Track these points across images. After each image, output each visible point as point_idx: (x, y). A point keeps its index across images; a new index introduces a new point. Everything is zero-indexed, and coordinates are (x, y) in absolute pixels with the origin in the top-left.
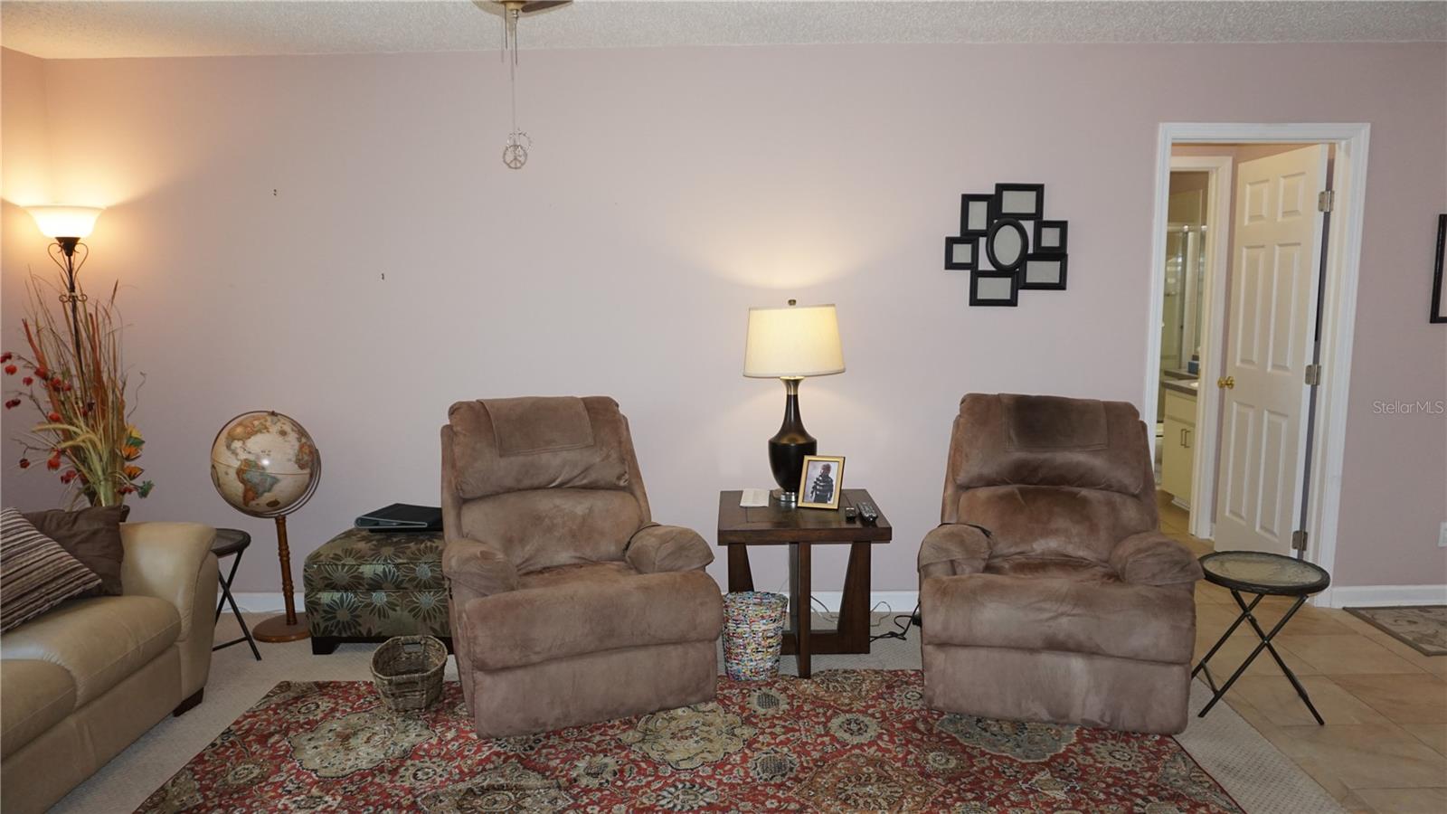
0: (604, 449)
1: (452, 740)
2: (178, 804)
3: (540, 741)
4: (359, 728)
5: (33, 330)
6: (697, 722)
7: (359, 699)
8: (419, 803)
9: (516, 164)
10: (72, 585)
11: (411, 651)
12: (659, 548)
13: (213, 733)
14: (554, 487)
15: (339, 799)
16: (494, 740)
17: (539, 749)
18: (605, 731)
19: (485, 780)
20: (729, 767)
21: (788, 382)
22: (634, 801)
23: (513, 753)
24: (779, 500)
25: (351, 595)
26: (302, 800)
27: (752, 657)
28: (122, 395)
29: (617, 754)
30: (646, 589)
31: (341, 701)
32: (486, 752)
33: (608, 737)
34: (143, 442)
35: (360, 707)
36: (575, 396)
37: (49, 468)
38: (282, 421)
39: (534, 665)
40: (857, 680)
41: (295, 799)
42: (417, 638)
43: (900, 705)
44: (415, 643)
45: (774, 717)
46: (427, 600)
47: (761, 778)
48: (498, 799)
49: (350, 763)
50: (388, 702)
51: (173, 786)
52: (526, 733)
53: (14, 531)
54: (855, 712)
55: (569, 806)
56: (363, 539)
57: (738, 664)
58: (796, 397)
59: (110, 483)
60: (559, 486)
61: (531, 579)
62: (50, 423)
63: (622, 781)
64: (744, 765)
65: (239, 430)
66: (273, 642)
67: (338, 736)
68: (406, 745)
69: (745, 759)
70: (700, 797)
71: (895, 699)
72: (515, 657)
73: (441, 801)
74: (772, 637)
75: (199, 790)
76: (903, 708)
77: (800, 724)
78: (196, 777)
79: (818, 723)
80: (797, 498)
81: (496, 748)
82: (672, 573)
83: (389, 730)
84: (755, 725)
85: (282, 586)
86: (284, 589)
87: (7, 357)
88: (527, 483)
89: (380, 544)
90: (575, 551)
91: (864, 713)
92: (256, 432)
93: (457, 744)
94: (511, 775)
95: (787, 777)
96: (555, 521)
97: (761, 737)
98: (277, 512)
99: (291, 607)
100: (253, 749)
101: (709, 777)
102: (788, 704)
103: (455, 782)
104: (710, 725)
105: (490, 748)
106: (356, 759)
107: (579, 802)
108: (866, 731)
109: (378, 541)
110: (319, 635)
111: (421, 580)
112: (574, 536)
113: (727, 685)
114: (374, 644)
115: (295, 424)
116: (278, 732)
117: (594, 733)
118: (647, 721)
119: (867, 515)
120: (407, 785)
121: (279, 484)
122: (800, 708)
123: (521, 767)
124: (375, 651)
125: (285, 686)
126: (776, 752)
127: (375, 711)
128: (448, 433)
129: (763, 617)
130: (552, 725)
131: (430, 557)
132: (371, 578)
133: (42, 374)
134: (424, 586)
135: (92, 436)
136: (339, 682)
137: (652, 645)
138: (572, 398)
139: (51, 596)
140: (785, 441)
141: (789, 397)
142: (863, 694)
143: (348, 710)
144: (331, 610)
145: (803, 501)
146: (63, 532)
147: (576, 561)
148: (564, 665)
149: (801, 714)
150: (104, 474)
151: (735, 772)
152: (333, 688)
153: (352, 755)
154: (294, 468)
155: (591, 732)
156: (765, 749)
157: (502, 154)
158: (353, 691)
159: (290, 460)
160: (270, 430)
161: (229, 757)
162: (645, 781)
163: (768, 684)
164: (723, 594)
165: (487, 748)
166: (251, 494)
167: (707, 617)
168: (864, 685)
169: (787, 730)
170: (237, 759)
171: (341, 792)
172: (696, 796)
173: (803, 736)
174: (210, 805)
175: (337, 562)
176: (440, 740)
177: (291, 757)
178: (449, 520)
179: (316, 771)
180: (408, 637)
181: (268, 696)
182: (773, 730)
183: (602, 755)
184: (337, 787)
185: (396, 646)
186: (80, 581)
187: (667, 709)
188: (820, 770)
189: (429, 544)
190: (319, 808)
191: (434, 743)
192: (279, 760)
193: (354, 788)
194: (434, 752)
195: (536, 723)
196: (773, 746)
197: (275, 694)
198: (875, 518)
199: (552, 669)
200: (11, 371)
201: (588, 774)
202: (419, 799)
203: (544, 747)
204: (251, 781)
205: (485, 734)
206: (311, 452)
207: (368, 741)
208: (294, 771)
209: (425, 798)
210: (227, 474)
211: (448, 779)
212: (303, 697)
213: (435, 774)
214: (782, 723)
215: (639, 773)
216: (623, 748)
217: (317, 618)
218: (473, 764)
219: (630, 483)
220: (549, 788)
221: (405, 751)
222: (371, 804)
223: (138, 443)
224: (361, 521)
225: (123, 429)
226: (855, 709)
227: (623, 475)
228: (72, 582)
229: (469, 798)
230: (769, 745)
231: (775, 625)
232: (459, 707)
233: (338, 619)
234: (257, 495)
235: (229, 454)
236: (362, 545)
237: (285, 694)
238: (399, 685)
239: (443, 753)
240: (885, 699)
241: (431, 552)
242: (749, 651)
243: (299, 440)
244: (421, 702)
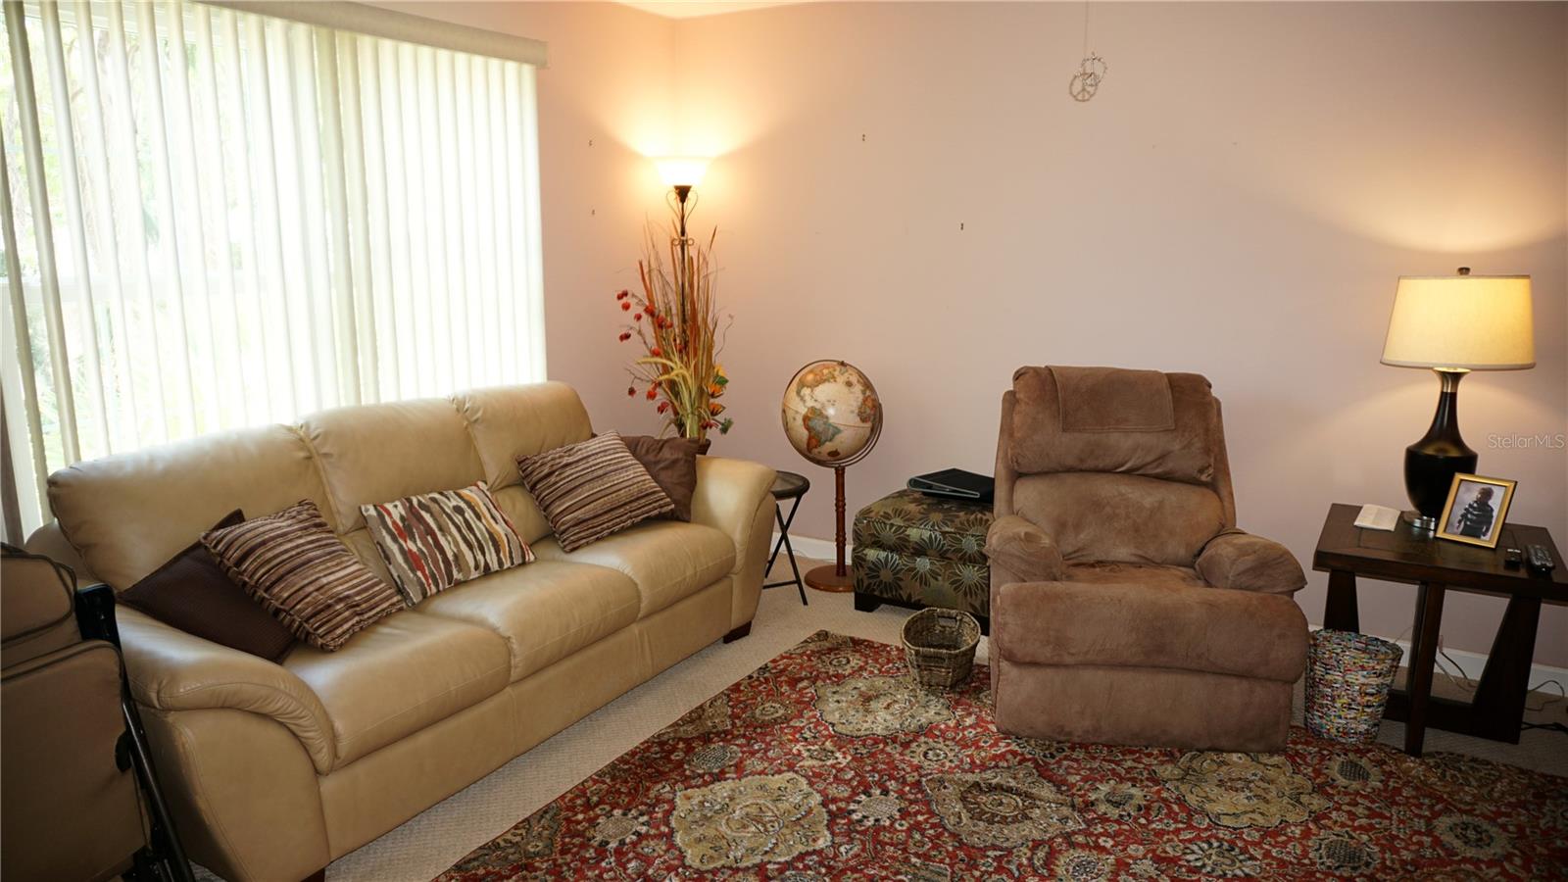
0: (1186, 434)
1: (971, 726)
2: (710, 724)
3: (1064, 750)
4: (882, 692)
5: (646, 270)
6: (1254, 775)
7: (888, 663)
8: (924, 783)
9: (1084, 96)
10: (651, 506)
11: (945, 624)
12: (1235, 560)
13: (752, 666)
14: (1120, 472)
15: (849, 758)
16: (1013, 737)
17: (1060, 759)
18: (1140, 757)
19: (995, 777)
20: (1284, 838)
21: (1444, 376)
22: (1155, 846)
23: (1030, 756)
24: (1411, 524)
25: (896, 557)
26: (815, 750)
27: (1341, 713)
28: (712, 336)
29: (1147, 786)
30: (1211, 606)
31: (870, 661)
32: (1002, 748)
33: (1142, 766)
34: (727, 381)
35: (888, 672)
36: (1160, 370)
37: (647, 398)
38: (850, 372)
39: (1067, 666)
40: (1490, 774)
41: (809, 747)
42: (953, 612)
43: (1550, 824)
44: (950, 617)
45: (1357, 793)
46: (970, 574)
47: (1323, 863)
48: (1004, 801)
49: (866, 725)
50: (914, 672)
51: (710, 707)
52: (1051, 739)
53: (612, 451)
54: (1477, 816)
55: (1080, 830)
56: (915, 501)
57: (1321, 717)
58: (1453, 396)
59: (696, 417)
60: (1128, 472)
61: (1080, 572)
62: (653, 357)
63: (1147, 820)
64: (1304, 842)
65: (810, 377)
66: (821, 590)
67: (861, 695)
68: (923, 720)
69: (1307, 834)
70: (1238, 864)
71: (1544, 815)
72: (1046, 653)
73: (945, 787)
74: (1372, 695)
75: (730, 716)
76: (1554, 828)
77: (1393, 811)
78: (730, 704)
79: (1420, 817)
80: (1437, 526)
81: (1014, 747)
82: (1249, 593)
83: (910, 701)
84: (1330, 797)
85: (835, 537)
86: (837, 540)
87: (625, 294)
88: (1090, 463)
89: (931, 508)
90: (1136, 547)
91: (1492, 820)
92: (825, 381)
93: (974, 732)
94: (1022, 779)
95: (1360, 871)
96: (1117, 511)
97: (1334, 815)
98: (837, 462)
99: (841, 558)
100: (783, 690)
101: (1255, 844)
102: (1381, 781)
103: (964, 771)
104: (1271, 782)
105: (1008, 745)
106: (873, 722)
107: (1092, 830)
108: (1489, 845)
109: (929, 505)
110: (862, 592)
111: (966, 553)
112: (1137, 531)
113: (1303, 740)
114: (911, 610)
115: (861, 375)
116: (807, 678)
117: (1127, 758)
118: (1192, 758)
119: (1538, 563)
120: (915, 761)
121: (840, 435)
122: (1397, 791)
123: (1036, 774)
124: (910, 618)
125: (823, 635)
126: (1352, 838)
127: (901, 679)
128: (1011, 400)
129: (1363, 668)
130: (1079, 737)
131: (977, 530)
132: (916, 543)
133: (650, 311)
134: (968, 559)
135: (685, 373)
136: (873, 642)
137: (1209, 672)
138: (1156, 373)
139: (634, 513)
140: (1430, 451)
141: (1443, 395)
142: (1496, 795)
143: (876, 672)
144: (875, 568)
145: (1445, 531)
146: (651, 457)
147: (1133, 559)
148: (1101, 673)
149: (1397, 798)
150: (692, 406)
151: (1290, 846)
152: (866, 646)
153: (870, 718)
154: (855, 420)
155: (1123, 755)
156: (1337, 829)
157: (1068, 86)
158: (884, 654)
159: (852, 412)
160: (838, 380)
161: (760, 692)
162: (1173, 826)
163: (1357, 751)
164: (1311, 628)
165: (1003, 744)
166: (814, 442)
167: (1285, 653)
168: (1499, 785)
169: (1372, 814)
170: (767, 695)
171: (852, 751)
172: (1233, 862)
173: (1394, 827)
174: (736, 733)
175: (887, 522)
176: (958, 724)
177: (814, 705)
178: (1000, 493)
179: (833, 725)
180: (945, 610)
181: (806, 641)
182: (1353, 809)
183: (1130, 784)
184: (849, 746)
185: (931, 617)
186: (657, 504)
187: (1219, 750)
188: (1408, 876)
189: (979, 516)
190: (829, 763)
191: (952, 725)
192: (802, 706)
193: (864, 751)
194: (950, 735)
195: (1061, 730)
196: (1348, 829)
197: (813, 641)
198: (1549, 569)
199: (1087, 675)
200: (626, 307)
201: (1109, 801)
202: (924, 779)
203: (1066, 758)
204: (775, 720)
205: (1004, 729)
206: (874, 406)
207: (888, 707)
208: (815, 720)
209: (931, 780)
210: (794, 419)
211: (957, 767)
212: (837, 649)
213: (945, 758)
214: (1367, 803)
215: (1168, 816)
216: (1156, 782)
217: (862, 573)
218: (986, 757)
219: (1214, 479)
220: (1062, 804)
221: (921, 727)
222: (878, 772)
223: (723, 382)
224: (914, 483)
225: (710, 366)
226: (1477, 812)
227: (1207, 468)
228: (650, 504)
229: (974, 792)
230: (1343, 825)
231: (1380, 680)
232: (985, 694)
233: (881, 578)
234: (820, 443)
235: (797, 399)
236: (912, 507)
237: (822, 643)
238: (926, 657)
239: (958, 738)
240: (1527, 810)
241: (981, 524)
242: (1338, 705)
243: (864, 392)
244: (946, 680)
